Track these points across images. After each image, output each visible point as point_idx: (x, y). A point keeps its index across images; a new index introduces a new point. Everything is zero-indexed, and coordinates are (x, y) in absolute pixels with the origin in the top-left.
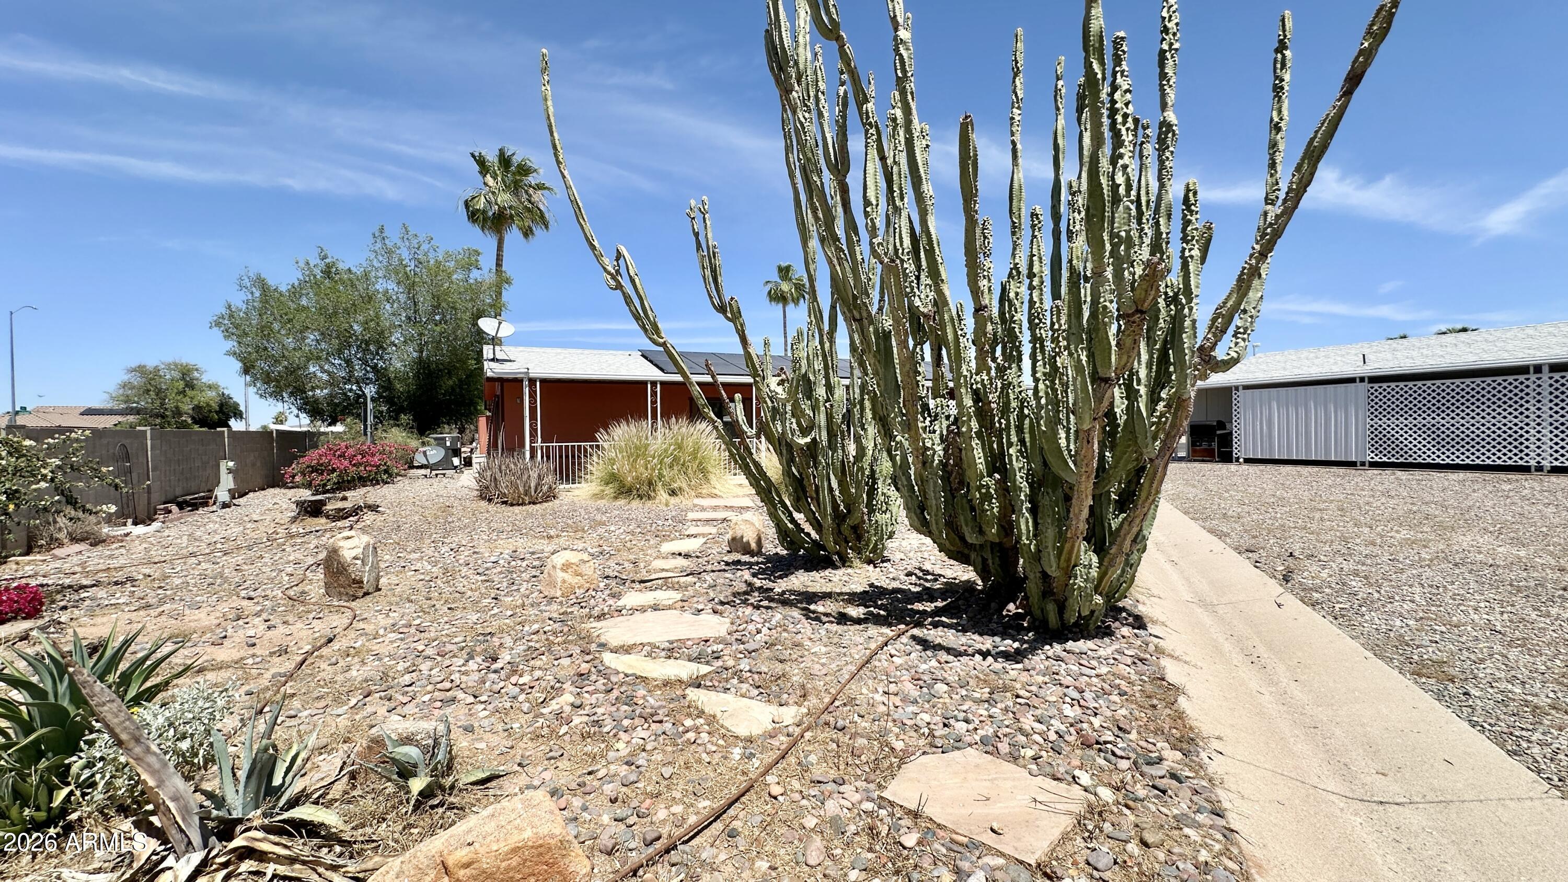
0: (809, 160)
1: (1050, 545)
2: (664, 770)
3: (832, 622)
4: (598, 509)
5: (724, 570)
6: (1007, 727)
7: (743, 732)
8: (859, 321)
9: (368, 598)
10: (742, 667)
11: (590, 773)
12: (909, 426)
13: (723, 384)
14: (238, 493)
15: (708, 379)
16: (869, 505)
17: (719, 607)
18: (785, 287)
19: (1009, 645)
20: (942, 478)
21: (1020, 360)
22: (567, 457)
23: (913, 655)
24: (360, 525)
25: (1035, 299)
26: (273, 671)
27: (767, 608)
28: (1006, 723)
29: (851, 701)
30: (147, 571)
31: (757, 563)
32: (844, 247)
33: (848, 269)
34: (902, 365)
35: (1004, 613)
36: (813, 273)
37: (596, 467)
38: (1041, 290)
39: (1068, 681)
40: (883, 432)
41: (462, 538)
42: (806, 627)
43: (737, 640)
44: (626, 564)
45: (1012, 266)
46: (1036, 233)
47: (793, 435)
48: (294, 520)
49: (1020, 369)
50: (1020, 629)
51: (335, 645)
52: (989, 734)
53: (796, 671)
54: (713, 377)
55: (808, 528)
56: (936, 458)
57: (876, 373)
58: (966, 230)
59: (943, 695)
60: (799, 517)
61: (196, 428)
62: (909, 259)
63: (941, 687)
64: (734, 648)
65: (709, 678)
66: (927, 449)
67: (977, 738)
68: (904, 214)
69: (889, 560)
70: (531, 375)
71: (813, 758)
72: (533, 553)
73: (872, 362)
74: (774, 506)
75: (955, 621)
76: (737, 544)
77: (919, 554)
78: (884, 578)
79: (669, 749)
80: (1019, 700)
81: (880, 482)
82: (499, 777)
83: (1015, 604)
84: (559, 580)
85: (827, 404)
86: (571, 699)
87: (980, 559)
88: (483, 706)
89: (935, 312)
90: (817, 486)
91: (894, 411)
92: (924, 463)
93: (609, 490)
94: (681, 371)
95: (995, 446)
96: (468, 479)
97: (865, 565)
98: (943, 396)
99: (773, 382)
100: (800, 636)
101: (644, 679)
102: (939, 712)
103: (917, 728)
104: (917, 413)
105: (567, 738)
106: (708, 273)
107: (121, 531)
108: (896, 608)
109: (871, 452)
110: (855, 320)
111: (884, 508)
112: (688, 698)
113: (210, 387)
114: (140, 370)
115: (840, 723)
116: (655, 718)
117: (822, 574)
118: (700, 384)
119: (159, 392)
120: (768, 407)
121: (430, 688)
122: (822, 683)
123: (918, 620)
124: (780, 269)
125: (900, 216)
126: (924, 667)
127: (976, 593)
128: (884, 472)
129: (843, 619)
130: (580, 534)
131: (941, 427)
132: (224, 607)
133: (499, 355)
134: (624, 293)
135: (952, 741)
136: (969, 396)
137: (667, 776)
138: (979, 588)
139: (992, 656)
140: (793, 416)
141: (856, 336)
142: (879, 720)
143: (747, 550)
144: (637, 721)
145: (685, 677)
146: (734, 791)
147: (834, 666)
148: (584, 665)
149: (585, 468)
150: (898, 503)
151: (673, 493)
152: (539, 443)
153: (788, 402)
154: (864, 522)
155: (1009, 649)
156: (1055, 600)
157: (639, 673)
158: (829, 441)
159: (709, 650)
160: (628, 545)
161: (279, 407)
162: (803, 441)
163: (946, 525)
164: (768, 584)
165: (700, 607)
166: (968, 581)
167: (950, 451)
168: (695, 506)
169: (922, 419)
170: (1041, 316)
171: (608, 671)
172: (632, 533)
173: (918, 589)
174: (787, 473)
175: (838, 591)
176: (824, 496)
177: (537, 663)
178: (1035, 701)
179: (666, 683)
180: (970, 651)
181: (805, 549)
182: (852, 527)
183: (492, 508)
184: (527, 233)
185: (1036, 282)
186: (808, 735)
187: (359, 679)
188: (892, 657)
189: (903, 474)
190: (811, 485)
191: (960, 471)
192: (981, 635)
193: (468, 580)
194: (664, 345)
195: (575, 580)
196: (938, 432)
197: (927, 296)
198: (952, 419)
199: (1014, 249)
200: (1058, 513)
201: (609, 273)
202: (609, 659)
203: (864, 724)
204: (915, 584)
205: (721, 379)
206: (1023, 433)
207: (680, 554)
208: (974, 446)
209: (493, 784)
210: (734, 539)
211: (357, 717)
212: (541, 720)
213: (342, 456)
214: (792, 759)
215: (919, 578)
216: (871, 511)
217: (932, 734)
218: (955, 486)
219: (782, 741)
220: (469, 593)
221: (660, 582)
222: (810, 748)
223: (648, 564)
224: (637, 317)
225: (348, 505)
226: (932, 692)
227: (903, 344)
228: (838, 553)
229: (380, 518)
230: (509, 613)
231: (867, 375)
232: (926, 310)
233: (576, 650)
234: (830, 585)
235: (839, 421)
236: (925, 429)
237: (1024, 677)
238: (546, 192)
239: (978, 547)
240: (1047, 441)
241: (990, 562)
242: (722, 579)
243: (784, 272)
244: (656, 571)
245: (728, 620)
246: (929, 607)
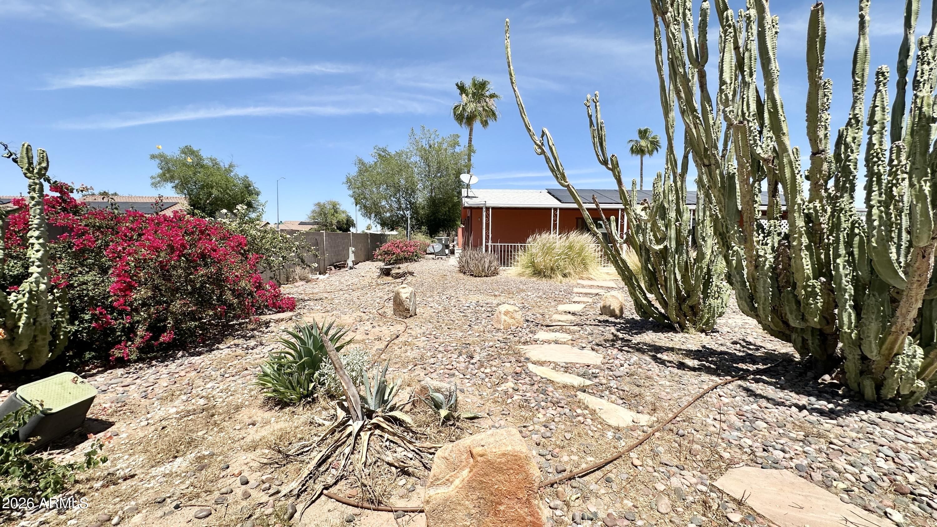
0: (677, 58)
1: (872, 336)
2: (566, 434)
3: (674, 367)
4: (521, 282)
5: (598, 325)
6: (820, 462)
7: (614, 423)
8: (708, 166)
9: (412, 318)
10: (612, 385)
11: (524, 427)
12: (746, 240)
13: (603, 209)
14: (356, 263)
15: (593, 206)
16: (705, 292)
17: (596, 347)
18: (643, 143)
19: (823, 404)
20: (771, 278)
21: (853, 189)
22: (504, 251)
23: (737, 398)
24: (406, 282)
25: (874, 141)
26: (376, 347)
27: (628, 352)
28: (820, 459)
29: (689, 420)
30: (326, 296)
31: (620, 323)
32: (700, 116)
33: (702, 130)
34: (743, 196)
35: (820, 381)
36: (671, 134)
37: (522, 258)
38: (882, 134)
39: (883, 441)
40: (721, 243)
41: (451, 292)
42: (655, 367)
43: (607, 368)
44: (538, 315)
45: (851, 116)
46: (881, 88)
47: (651, 243)
48: (379, 277)
49: (852, 197)
50: (835, 395)
51: (400, 339)
52: (804, 464)
53: (649, 394)
54: (597, 205)
55: (657, 305)
56: (767, 263)
57: (719, 202)
58: (809, 93)
59: (764, 430)
60: (651, 297)
61: (338, 232)
62: (754, 120)
63: (760, 424)
64: (606, 373)
65: (591, 388)
66: (760, 256)
67: (793, 465)
68: (752, 87)
69: (718, 332)
70: (487, 205)
71: (661, 449)
72: (487, 304)
73: (717, 194)
74: (634, 288)
75: (774, 380)
76: (606, 310)
77: (743, 330)
78: (714, 343)
79: (568, 423)
80: (832, 446)
81: (714, 278)
82: (478, 418)
83: (830, 375)
84: (502, 320)
85: (677, 224)
86: (513, 385)
87: (800, 339)
88: (468, 381)
89: (774, 157)
90: (666, 278)
91: (733, 229)
92: (756, 267)
93: (529, 271)
94: (577, 202)
95: (823, 256)
96: (453, 261)
97: (699, 333)
98: (777, 219)
99: (638, 209)
100: (650, 372)
101: (552, 382)
102: (759, 440)
103: (741, 447)
104: (753, 230)
105: (511, 405)
106: (597, 140)
107: (315, 277)
108: (724, 365)
109: (709, 257)
110: (704, 166)
111: (716, 296)
112: (578, 397)
113: (343, 212)
114: (318, 204)
115: (681, 432)
116: (559, 405)
117: (666, 335)
118: (588, 209)
119: (325, 214)
120: (634, 225)
121: (443, 367)
122: (667, 404)
123: (743, 375)
124: (640, 132)
125: (749, 88)
126: (746, 408)
127: (794, 363)
128: (719, 271)
129: (681, 366)
130: (511, 296)
131: (773, 241)
132: (355, 315)
133: (470, 194)
134: (545, 156)
135: (770, 462)
136: (802, 219)
137: (568, 438)
138: (797, 360)
139: (808, 410)
140: (651, 231)
141: (705, 177)
142: (710, 436)
143: (612, 314)
144: (549, 404)
145: (576, 385)
146: (610, 457)
147: (675, 395)
148: (518, 368)
149: (514, 258)
150: (728, 292)
151: (565, 276)
152: (490, 244)
153: (649, 221)
154: (700, 304)
155: (823, 407)
156: (872, 378)
157: (549, 378)
158: (677, 248)
159: (590, 372)
160: (539, 304)
161: (368, 222)
162: (657, 247)
163: (772, 311)
164: (627, 337)
165: (584, 345)
166: (787, 354)
167: (780, 259)
168: (578, 284)
169: (757, 235)
170: (880, 155)
171: (532, 374)
172: (540, 297)
173: (741, 354)
174: (645, 267)
175: (678, 347)
176: (671, 285)
177: (494, 363)
178: (847, 449)
179: (565, 386)
180: (788, 403)
181: (654, 318)
182: (690, 307)
183: (466, 277)
184: (485, 124)
185: (876, 128)
186: (657, 434)
187: (411, 357)
188: (720, 396)
189: (738, 274)
190: (661, 277)
191: (788, 274)
192: (798, 393)
193: (455, 315)
194: (568, 186)
195: (511, 321)
196: (770, 245)
197: (768, 146)
198: (783, 235)
199: (855, 102)
200: (883, 311)
201: (537, 145)
202: (531, 366)
203: (698, 436)
204: (740, 351)
205: (602, 206)
206: (852, 247)
207: (569, 313)
208: (803, 256)
209: (476, 421)
210: (604, 307)
211: (412, 375)
212: (497, 394)
213: (398, 247)
214: (646, 446)
215: (743, 347)
216: (706, 296)
217: (753, 452)
218: (782, 283)
219: (639, 434)
220: (457, 322)
221: (558, 327)
222: (659, 443)
223: (550, 316)
224: (552, 171)
225: (401, 271)
226: (754, 425)
227: (744, 182)
228: (678, 323)
229: (414, 279)
230: (477, 334)
231: (711, 203)
232: (766, 156)
233: (513, 360)
234: (672, 342)
235: (686, 235)
236: (758, 242)
237: (838, 430)
238: (495, 99)
239: (799, 330)
240: (877, 255)
241: (810, 342)
242: (596, 330)
243: (643, 134)
244: (555, 321)
245: (602, 356)
246: (752, 367)
